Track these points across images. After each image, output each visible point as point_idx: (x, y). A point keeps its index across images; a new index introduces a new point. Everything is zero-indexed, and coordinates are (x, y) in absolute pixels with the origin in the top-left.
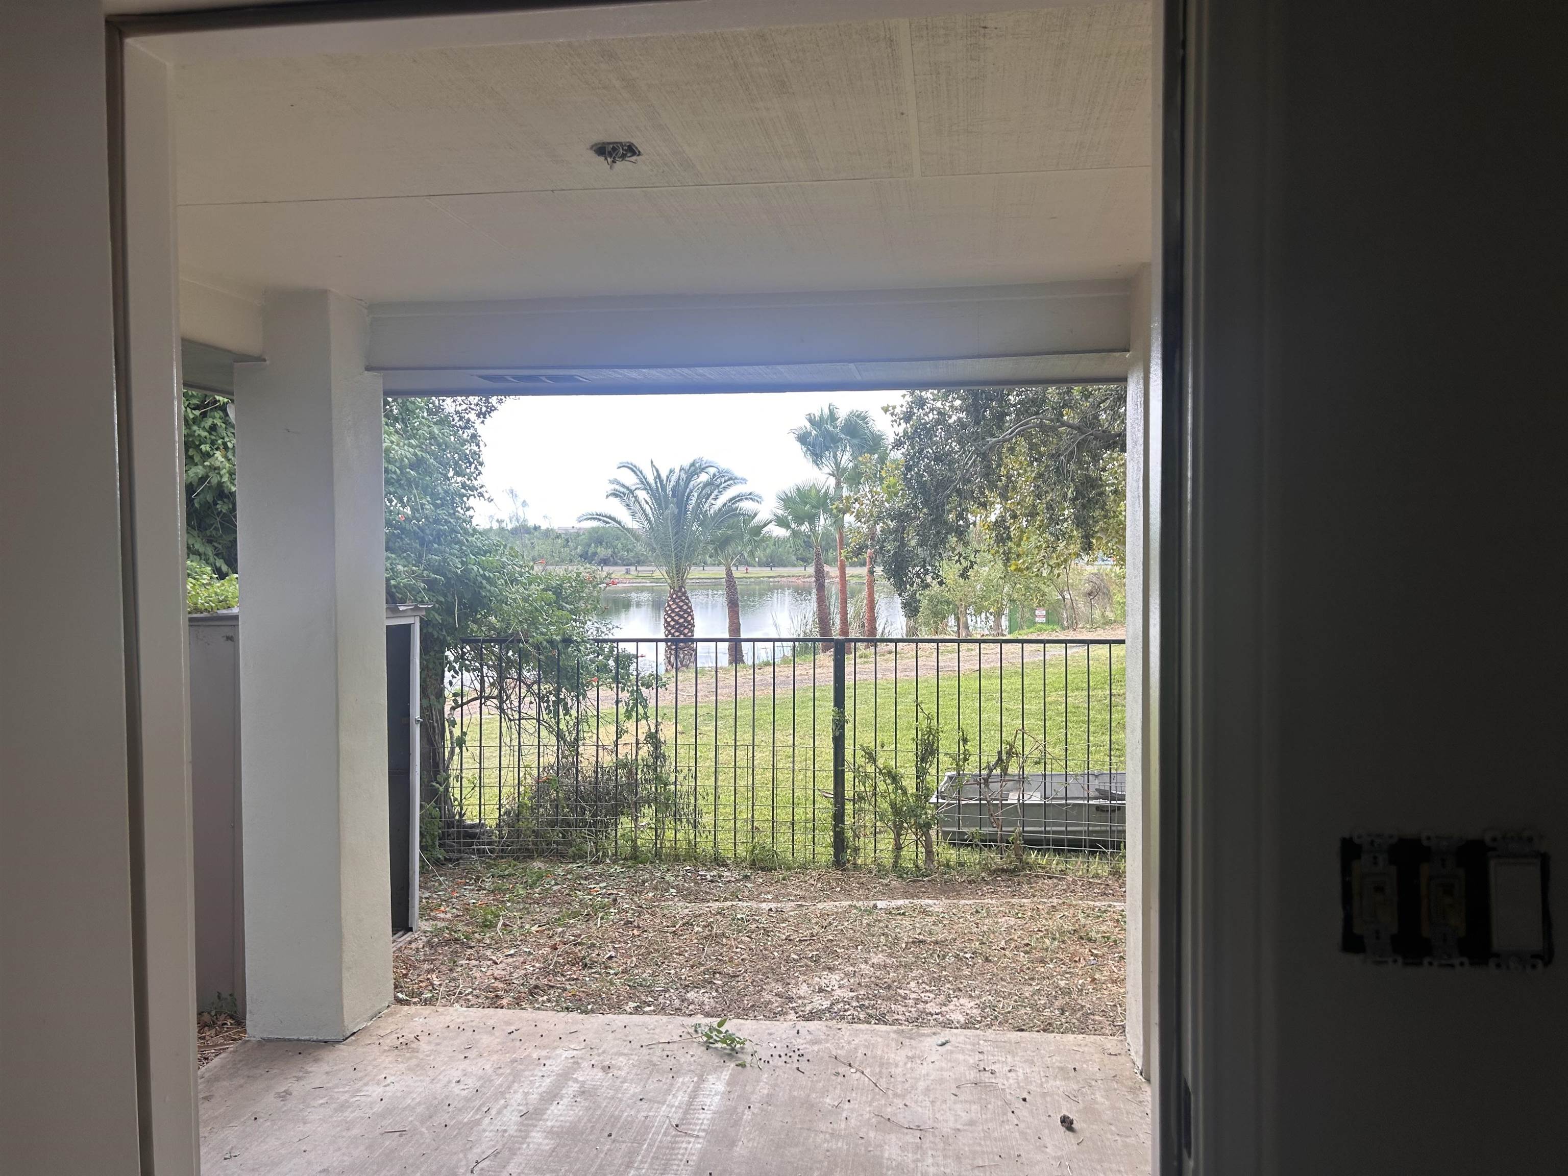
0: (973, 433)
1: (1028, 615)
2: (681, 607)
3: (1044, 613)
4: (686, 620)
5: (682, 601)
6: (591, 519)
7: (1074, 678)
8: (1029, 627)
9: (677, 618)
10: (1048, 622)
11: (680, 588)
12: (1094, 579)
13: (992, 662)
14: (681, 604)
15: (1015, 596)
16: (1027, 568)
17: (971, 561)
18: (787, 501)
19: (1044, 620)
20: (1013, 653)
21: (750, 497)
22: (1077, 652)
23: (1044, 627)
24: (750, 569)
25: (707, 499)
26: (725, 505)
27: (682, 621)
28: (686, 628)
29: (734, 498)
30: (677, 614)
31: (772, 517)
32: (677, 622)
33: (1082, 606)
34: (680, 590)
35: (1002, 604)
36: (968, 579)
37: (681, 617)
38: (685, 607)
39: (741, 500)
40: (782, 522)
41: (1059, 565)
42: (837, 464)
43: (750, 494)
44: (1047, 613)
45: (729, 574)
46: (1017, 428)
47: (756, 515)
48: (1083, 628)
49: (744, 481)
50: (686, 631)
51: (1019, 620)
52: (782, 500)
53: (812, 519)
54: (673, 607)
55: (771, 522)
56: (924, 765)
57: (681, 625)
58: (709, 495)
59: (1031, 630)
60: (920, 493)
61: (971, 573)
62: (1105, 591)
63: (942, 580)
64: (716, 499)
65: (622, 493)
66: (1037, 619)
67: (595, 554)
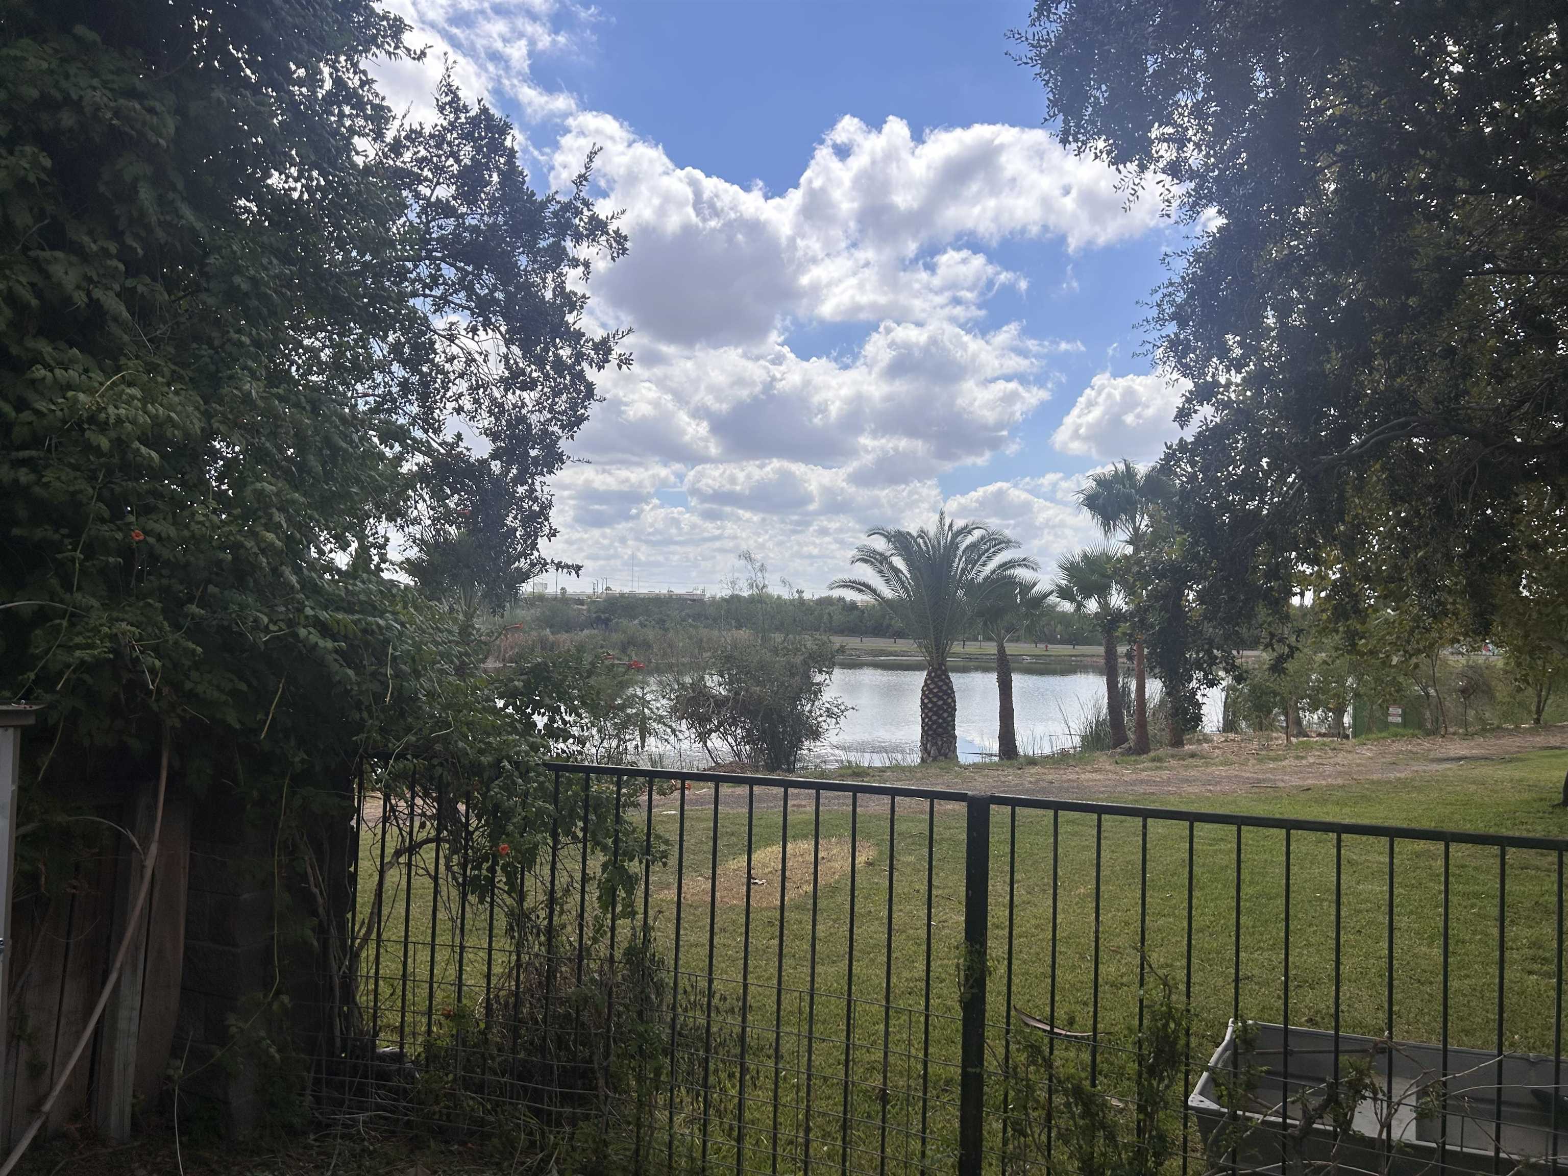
0: (1296, 444)
1: (1378, 714)
2: (940, 687)
3: (1400, 711)
4: (945, 703)
5: (942, 680)
6: (844, 586)
7: (1452, 813)
8: (1380, 731)
9: (935, 700)
10: (1405, 724)
11: (940, 665)
12: (1470, 673)
13: (1329, 776)
14: (941, 684)
15: (1362, 690)
16: (1371, 652)
17: (1289, 646)
18: (1071, 569)
19: (1399, 719)
20: (1358, 765)
21: (1023, 563)
22: (1450, 769)
23: (1400, 730)
24: (1050, 646)
25: (974, 565)
26: (993, 572)
27: (940, 703)
28: (945, 711)
29: (1005, 564)
30: (936, 695)
31: (1053, 587)
32: (935, 704)
33: (1451, 704)
34: (940, 668)
35: (1344, 698)
36: (1285, 674)
37: (940, 698)
38: (945, 688)
39: (1014, 566)
40: (1065, 593)
41: (1419, 652)
42: (1136, 529)
43: (1024, 560)
44: (1404, 711)
45: (1001, 649)
46: (1373, 437)
47: (1035, 584)
48: (1454, 734)
49: (1018, 545)
50: (945, 715)
51: (1366, 719)
52: (1066, 569)
53: (1102, 592)
54: (931, 686)
55: (1051, 593)
56: (1155, 1083)
57: (940, 708)
58: (976, 561)
59: (1384, 734)
60: (1202, 535)
61: (1290, 666)
62: (1485, 688)
63: (1241, 675)
64: (984, 565)
65: (871, 557)
66: (1390, 719)
67: (889, 626)
